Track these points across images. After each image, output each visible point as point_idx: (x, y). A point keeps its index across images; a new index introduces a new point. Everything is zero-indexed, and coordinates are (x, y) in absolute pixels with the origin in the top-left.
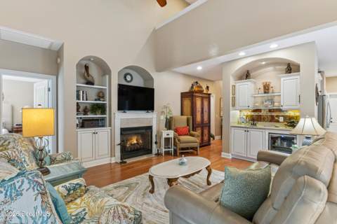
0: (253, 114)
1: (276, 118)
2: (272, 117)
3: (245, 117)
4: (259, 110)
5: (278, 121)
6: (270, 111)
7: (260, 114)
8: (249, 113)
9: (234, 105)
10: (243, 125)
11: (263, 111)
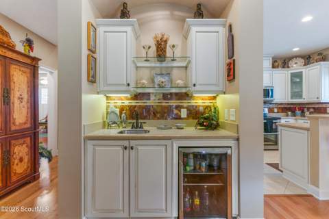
0: (134, 103)
1: (176, 111)
2: (169, 109)
3: (117, 111)
4: (146, 96)
5: (178, 118)
6: (165, 97)
7: (149, 103)
8: (127, 103)
9: (92, 80)
10: (114, 132)
11: (152, 98)
